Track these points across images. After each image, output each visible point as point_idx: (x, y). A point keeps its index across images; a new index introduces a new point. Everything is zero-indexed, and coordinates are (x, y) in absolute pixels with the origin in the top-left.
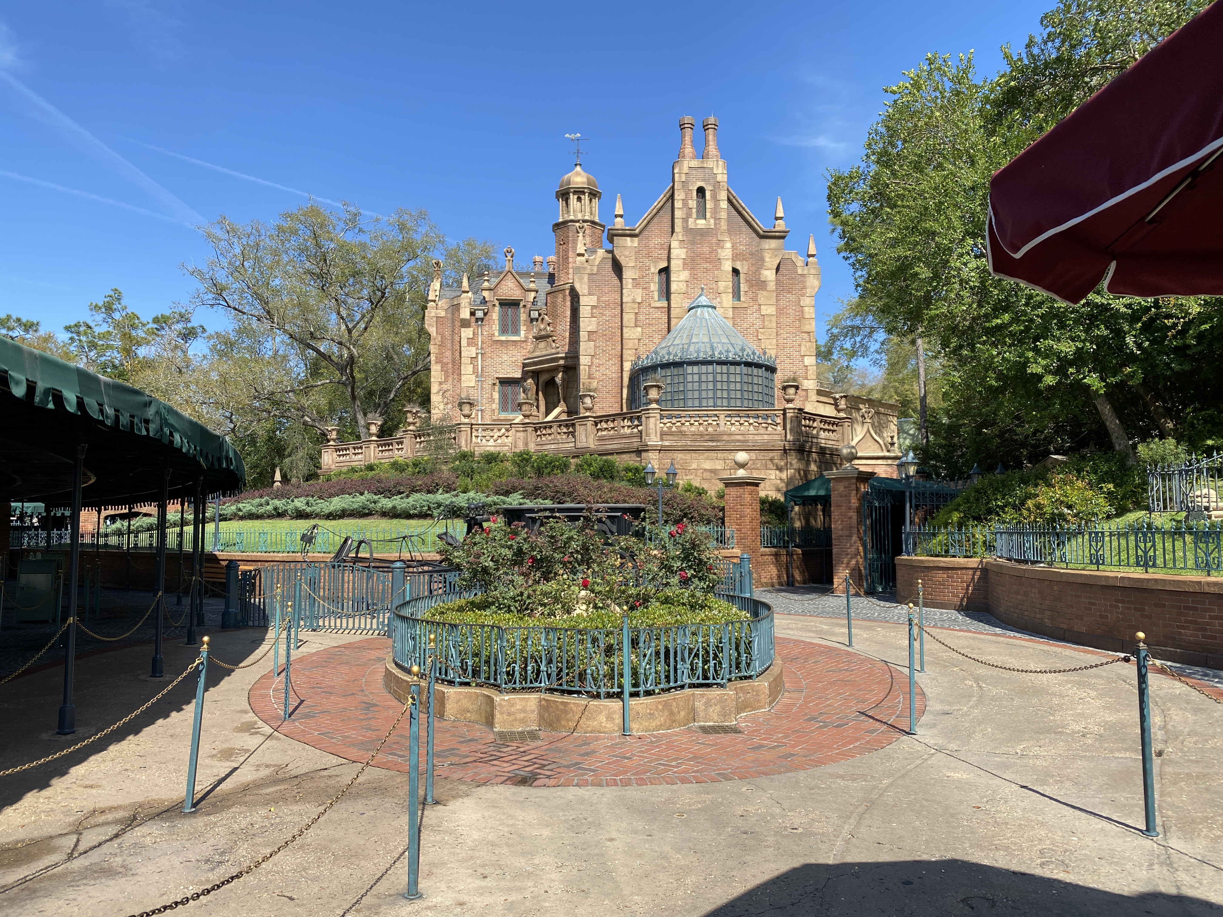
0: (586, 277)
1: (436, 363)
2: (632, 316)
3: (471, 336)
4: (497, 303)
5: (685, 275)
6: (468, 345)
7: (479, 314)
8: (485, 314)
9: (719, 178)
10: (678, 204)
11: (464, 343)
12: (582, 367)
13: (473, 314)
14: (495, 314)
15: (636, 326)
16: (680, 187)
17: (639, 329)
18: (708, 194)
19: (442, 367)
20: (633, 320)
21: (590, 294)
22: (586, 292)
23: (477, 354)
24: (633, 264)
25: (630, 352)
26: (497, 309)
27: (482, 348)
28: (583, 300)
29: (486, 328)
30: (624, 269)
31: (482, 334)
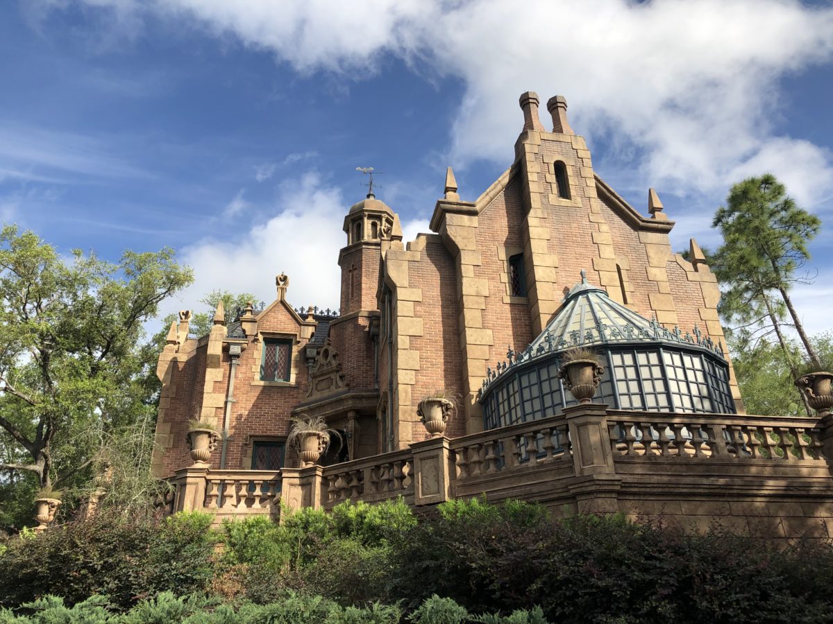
0: (405, 265)
1: (165, 421)
2: (478, 313)
3: (220, 379)
4: (260, 337)
5: (552, 260)
6: (214, 391)
7: (235, 350)
8: (243, 350)
9: (581, 154)
10: (532, 177)
11: (208, 387)
12: (401, 387)
13: (226, 349)
14: (259, 352)
15: (484, 328)
16: (533, 159)
17: (489, 332)
18: (570, 171)
19: (172, 428)
20: (480, 319)
21: (411, 286)
22: (406, 284)
23: (226, 403)
24: (474, 248)
25: (477, 363)
26: (261, 345)
27: (234, 395)
28: (401, 294)
29: (243, 369)
30: (462, 252)
31: (236, 377)
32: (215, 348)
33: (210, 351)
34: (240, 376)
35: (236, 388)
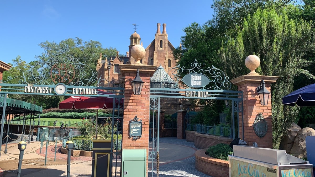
32: (106, 67)
33: (105, 68)
34: (111, 72)
35: (110, 74)
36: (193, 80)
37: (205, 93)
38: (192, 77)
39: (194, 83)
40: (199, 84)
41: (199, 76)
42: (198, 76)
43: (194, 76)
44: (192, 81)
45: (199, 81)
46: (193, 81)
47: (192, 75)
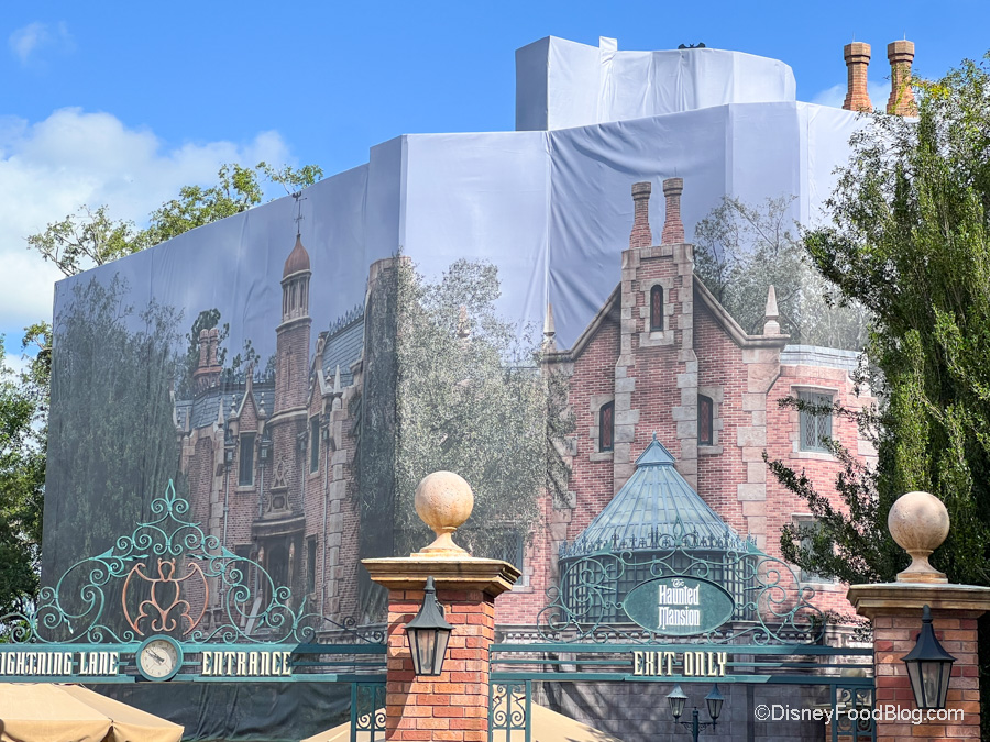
36: (663, 605)
37: (715, 658)
38: (661, 594)
39: (668, 619)
40: (693, 619)
41: (689, 587)
42: (686, 588)
43: (672, 587)
44: (661, 608)
45: (693, 607)
46: (667, 608)
47: (661, 586)
